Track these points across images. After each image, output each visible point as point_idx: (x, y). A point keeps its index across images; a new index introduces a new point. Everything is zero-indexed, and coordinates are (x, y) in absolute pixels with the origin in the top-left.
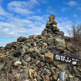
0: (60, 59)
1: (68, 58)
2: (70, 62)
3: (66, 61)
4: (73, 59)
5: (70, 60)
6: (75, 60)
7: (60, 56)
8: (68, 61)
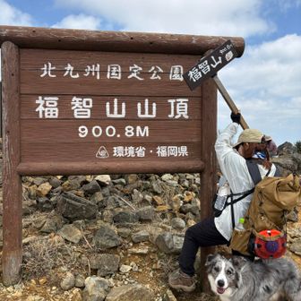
0: (202, 73)
1: (213, 57)
2: (220, 62)
3: (214, 66)
4: (221, 52)
5: (220, 58)
6: (225, 50)
7: (197, 67)
8: (217, 64)
